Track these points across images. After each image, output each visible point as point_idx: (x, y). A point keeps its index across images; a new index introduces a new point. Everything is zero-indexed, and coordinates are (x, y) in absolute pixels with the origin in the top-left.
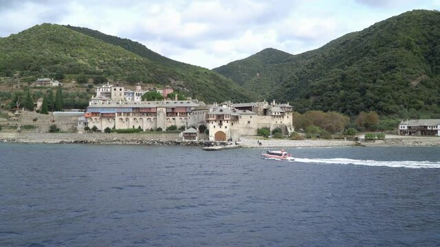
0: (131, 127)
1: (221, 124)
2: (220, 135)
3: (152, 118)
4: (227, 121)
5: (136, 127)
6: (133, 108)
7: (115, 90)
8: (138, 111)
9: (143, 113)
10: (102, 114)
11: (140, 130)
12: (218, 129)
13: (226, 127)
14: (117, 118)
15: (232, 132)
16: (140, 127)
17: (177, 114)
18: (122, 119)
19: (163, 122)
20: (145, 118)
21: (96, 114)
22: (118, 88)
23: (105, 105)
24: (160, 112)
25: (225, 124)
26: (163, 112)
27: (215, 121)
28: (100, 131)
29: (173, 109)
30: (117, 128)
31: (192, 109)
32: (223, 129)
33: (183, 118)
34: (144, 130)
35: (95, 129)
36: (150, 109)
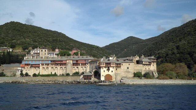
0: (50, 73)
1: (108, 70)
2: (108, 77)
3: (63, 67)
4: (113, 67)
5: (53, 73)
6: (51, 61)
7: (42, 51)
8: (55, 63)
9: (57, 64)
10: (32, 65)
11: (55, 75)
12: (107, 73)
13: (112, 71)
14: (41, 67)
15: (116, 75)
16: (55, 73)
17: (79, 64)
18: (44, 68)
19: (71, 69)
20: (59, 67)
21: (28, 65)
22: (44, 50)
23: (33, 59)
24: (68, 63)
25: (111, 69)
26: (70, 63)
27: (105, 67)
28: (30, 76)
29: (77, 61)
30: (41, 74)
31: (90, 61)
32: (110, 73)
33: (83, 67)
34: (58, 75)
35: (27, 75)
36: (62, 61)
